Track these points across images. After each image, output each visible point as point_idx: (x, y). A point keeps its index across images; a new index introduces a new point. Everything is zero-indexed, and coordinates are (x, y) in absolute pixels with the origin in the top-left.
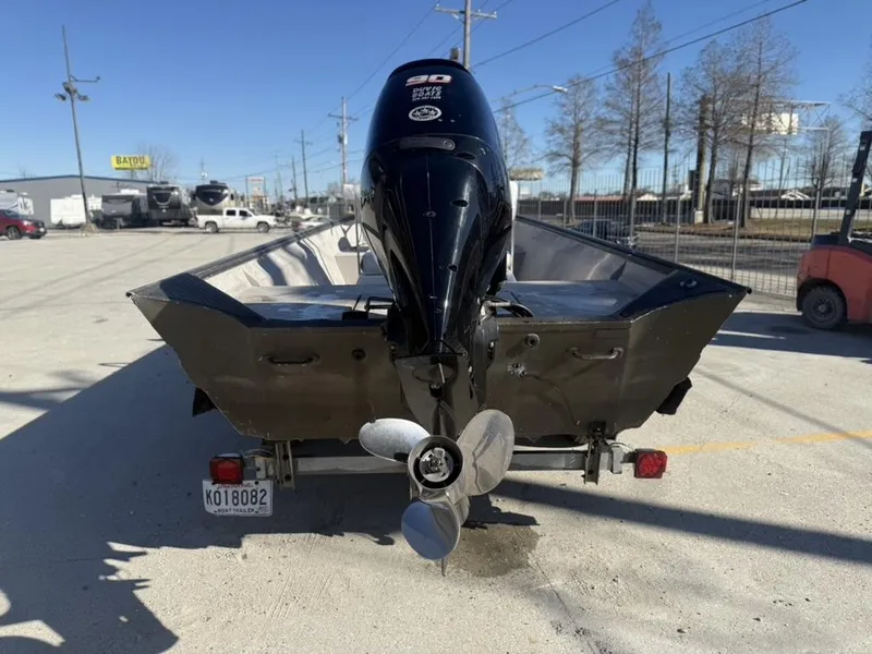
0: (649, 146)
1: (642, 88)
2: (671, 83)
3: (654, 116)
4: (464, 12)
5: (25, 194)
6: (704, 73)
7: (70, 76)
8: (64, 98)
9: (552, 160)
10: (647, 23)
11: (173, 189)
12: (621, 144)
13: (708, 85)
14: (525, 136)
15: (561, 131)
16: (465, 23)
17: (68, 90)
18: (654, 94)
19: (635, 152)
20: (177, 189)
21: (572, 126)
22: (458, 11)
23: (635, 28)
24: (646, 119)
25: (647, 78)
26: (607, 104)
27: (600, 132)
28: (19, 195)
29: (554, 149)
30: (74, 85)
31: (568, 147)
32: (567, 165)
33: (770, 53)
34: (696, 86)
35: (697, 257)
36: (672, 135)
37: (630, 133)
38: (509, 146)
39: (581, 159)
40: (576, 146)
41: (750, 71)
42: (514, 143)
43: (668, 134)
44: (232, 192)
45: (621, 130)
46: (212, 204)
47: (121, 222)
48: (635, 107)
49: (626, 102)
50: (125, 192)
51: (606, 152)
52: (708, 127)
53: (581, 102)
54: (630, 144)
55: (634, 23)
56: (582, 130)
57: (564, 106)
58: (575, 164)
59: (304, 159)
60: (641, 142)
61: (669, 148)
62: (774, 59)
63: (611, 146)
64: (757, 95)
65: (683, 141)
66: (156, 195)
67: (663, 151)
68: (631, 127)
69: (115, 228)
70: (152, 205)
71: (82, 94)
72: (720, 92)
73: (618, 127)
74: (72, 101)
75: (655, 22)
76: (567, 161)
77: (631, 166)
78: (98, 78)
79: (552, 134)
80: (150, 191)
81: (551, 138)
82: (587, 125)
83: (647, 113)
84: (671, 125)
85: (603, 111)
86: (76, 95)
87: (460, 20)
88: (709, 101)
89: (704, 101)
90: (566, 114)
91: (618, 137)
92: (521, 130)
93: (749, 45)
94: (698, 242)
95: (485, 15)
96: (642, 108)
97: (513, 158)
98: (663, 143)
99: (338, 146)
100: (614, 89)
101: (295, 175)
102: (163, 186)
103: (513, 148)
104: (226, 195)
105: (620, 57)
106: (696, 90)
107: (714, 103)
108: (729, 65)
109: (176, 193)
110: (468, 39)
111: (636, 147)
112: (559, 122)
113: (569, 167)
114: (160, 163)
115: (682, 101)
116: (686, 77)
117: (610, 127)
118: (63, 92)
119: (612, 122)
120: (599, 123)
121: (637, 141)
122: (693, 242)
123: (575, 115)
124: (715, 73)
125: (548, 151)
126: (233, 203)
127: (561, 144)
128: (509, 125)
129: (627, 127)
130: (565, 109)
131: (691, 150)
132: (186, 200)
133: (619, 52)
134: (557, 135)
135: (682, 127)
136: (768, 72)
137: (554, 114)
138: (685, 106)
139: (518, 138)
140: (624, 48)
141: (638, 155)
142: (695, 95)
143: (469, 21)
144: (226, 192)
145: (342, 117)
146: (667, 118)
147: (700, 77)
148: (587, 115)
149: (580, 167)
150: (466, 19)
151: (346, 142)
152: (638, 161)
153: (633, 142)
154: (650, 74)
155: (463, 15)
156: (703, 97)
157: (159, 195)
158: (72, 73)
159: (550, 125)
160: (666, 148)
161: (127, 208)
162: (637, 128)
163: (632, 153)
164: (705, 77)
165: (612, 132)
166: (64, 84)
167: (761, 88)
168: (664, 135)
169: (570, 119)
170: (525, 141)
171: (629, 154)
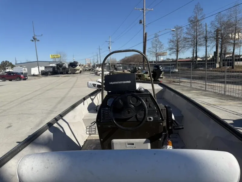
0: (201, 45)
1: (197, 28)
2: (207, 26)
3: (201, 36)
4: (143, 9)
5: (25, 67)
6: (217, 22)
7: (34, 35)
8: (33, 41)
9: (170, 50)
10: (198, 9)
11: (63, 64)
12: (192, 45)
13: (219, 26)
14: (162, 44)
15: (173, 42)
16: (144, 12)
17: (34, 38)
18: (201, 30)
19: (196, 47)
20: (65, 64)
21: (176, 40)
22: (141, 9)
23: (195, 11)
24: (199, 37)
25: (199, 25)
26: (187, 33)
27: (185, 42)
28: (23, 67)
29: (171, 47)
30: (36, 37)
31: (175, 46)
32: (175, 51)
33: (239, 15)
34: (215, 26)
35: (221, 80)
36: (208, 41)
37: (194, 41)
38: (157, 47)
39: (179, 50)
40: (177, 46)
41: (233, 20)
42: (159, 46)
43: (206, 41)
44: (80, 64)
45: (192, 41)
46: (74, 68)
47: (49, 73)
48: (195, 33)
49: (192, 32)
50: (51, 65)
51: (187, 47)
52: (219, 38)
53: (178, 33)
54: (194, 45)
55: (194, 9)
56: (179, 41)
57: (173, 34)
58: (177, 51)
59: (100, 54)
60: (198, 44)
61: (207, 45)
62: (241, 16)
63: (188, 45)
64: (236, 27)
65: (211, 43)
66: (59, 66)
67: (205, 46)
68: (194, 39)
69: (48, 75)
70: (58, 68)
71: (37, 39)
72: (223, 27)
73: (190, 40)
74: (35, 41)
75: (201, 8)
76: (175, 50)
77: (195, 51)
78: (42, 35)
79: (170, 43)
80: (57, 65)
81: (170, 44)
82: (181, 40)
83: (199, 35)
84: (208, 38)
85: (185, 36)
86: (36, 40)
87: (142, 11)
88: (220, 30)
89: (217, 31)
90: (174, 37)
91: (190, 43)
92: (161, 42)
93: (232, 13)
94: (219, 74)
95: (150, 9)
96: (198, 34)
97: (158, 50)
98: (205, 44)
99: (109, 50)
100: (189, 29)
101: (98, 58)
102: (61, 63)
103: (158, 47)
104: (78, 65)
105: (191, 19)
106: (215, 28)
107: (221, 31)
108: (225, 19)
109: (64, 65)
110: (145, 17)
111: (196, 45)
112: (172, 39)
113: (176, 52)
114: (62, 56)
115: (211, 31)
116: (212, 24)
117: (188, 40)
118: (33, 39)
119: (189, 38)
120: (184, 39)
121: (196, 43)
122: (217, 74)
123: (177, 37)
124: (221, 22)
125: (169, 48)
126: (80, 67)
127: (173, 46)
128: (157, 41)
129: (193, 40)
130: (174, 35)
131: (214, 46)
132: (67, 67)
133: (190, 18)
134: (172, 43)
135: (211, 39)
136: (239, 20)
137: (171, 37)
138: (212, 33)
139: (160, 44)
140: (191, 17)
141: (197, 48)
142: (215, 29)
143: (145, 12)
144: (78, 64)
145: (109, 42)
146: (206, 36)
147: (216, 23)
148: (180, 37)
149: (179, 52)
150: (144, 11)
151: (111, 48)
152: (197, 50)
153: (195, 44)
154: (200, 24)
155: (143, 10)
156: (217, 29)
157: (60, 66)
158: (35, 34)
159: (169, 40)
160: (206, 46)
161: (51, 70)
162: (196, 40)
163: (195, 47)
164: (218, 23)
165: (188, 41)
166: (33, 37)
167: (237, 25)
168: (205, 42)
169: (175, 38)
170: (162, 45)
171: (194, 48)
